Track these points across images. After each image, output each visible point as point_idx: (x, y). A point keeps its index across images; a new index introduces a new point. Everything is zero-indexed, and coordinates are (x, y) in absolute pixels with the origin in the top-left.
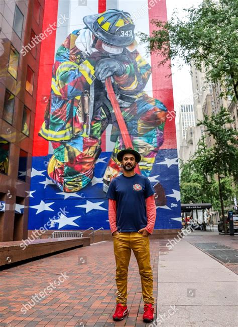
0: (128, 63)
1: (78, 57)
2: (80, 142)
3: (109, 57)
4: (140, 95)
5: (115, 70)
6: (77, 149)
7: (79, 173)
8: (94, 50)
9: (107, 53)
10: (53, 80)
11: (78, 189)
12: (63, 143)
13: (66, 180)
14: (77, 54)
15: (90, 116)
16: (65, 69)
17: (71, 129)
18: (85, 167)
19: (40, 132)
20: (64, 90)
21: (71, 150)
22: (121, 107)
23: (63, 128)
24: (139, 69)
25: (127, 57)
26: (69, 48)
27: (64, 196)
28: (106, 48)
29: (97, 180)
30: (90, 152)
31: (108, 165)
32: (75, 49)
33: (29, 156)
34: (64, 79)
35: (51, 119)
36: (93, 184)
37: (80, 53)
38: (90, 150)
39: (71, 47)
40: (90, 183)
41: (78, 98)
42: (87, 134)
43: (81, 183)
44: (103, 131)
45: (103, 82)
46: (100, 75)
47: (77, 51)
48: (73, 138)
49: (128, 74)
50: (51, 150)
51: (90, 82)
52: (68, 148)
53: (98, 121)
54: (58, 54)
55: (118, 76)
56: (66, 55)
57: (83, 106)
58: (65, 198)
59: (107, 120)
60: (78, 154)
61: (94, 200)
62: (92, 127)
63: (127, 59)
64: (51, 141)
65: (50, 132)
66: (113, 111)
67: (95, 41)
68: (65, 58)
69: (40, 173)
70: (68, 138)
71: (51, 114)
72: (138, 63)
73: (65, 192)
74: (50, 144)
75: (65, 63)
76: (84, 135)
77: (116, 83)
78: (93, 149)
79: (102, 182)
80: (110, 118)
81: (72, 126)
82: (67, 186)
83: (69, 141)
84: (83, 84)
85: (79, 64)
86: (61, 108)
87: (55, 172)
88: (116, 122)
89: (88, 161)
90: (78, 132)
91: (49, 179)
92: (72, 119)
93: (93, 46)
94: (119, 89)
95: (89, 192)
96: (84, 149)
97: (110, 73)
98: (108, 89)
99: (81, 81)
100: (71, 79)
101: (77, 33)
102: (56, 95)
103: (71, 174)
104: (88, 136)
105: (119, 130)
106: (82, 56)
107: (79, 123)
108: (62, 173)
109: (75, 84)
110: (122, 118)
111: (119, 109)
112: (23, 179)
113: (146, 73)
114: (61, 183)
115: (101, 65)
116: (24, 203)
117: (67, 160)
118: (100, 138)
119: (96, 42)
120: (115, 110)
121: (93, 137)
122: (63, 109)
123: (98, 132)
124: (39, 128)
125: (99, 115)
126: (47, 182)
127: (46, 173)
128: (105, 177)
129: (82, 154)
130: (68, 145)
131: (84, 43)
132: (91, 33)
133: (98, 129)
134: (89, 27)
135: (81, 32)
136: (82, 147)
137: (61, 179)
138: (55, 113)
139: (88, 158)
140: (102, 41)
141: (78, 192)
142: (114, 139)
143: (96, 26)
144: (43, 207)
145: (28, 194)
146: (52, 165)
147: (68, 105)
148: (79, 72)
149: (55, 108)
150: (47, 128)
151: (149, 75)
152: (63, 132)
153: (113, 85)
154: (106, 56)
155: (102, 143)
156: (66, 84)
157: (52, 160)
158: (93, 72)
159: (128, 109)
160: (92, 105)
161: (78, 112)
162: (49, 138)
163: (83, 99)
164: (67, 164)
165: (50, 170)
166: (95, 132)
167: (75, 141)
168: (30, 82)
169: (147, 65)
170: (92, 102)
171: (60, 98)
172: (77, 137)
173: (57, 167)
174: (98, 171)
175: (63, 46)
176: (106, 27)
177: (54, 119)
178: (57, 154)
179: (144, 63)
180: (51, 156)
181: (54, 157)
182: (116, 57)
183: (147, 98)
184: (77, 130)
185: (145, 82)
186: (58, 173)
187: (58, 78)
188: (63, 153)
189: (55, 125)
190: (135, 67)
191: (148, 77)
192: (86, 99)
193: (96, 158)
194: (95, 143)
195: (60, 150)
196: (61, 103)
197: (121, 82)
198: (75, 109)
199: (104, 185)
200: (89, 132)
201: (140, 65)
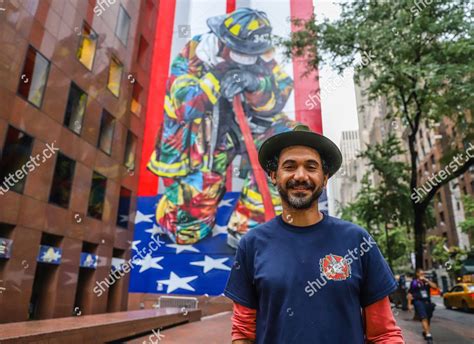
0: (263, 75)
1: (200, 68)
2: (199, 178)
3: (238, 68)
4: (278, 117)
5: (246, 84)
6: (195, 188)
7: (196, 219)
8: (220, 60)
9: (236, 63)
10: (167, 98)
11: (195, 240)
12: (177, 179)
13: (179, 228)
14: (198, 66)
15: (212, 145)
16: (183, 84)
17: (187, 161)
18: (204, 211)
19: (149, 165)
20: (180, 111)
21: (186, 188)
22: (253, 134)
23: (178, 160)
24: (277, 84)
25: (262, 68)
26: (188, 57)
27: (175, 249)
28: (235, 57)
29: (220, 230)
30: (212, 191)
31: (235, 209)
32: (196, 59)
33: (133, 195)
34: (181, 97)
35: (162, 148)
36: (214, 235)
37: (201, 64)
38: (212, 190)
39: (191, 56)
40: (209, 233)
41: (198, 121)
42: (208, 168)
43: (199, 233)
44: (228, 164)
45: (231, 100)
46: (227, 92)
47: (198, 62)
48: (189, 174)
49: (262, 90)
50: (161, 188)
51: (214, 100)
52: (183, 186)
53: (222, 151)
54: (175, 66)
55: (251, 92)
56: (184, 67)
57: (204, 132)
58: (178, 251)
59: (234, 150)
60: (195, 194)
61: (215, 256)
62: (215, 158)
63: (261, 71)
65: (161, 165)
66: (243, 139)
67: (221, 49)
68: (182, 70)
69: (147, 218)
70: (183, 172)
71: (163, 142)
72: (276, 76)
74: (161, 181)
75: (182, 77)
76: (205, 169)
77: (247, 102)
78: (215, 188)
80: (238, 148)
81: (189, 157)
82: (180, 236)
83: (185, 177)
84: (204, 103)
85: (199, 78)
86: (176, 134)
87: (166, 217)
88: (246, 152)
89: (208, 203)
90: (197, 165)
92: (189, 149)
93: (219, 55)
94: (252, 110)
95: (209, 245)
96: (204, 187)
97: (239, 89)
98: (237, 110)
99: (202, 99)
100: (189, 97)
101: (198, 39)
102: (170, 118)
104: (209, 171)
105: (250, 164)
106: (204, 67)
107: (197, 153)
108: (175, 219)
109: (195, 104)
110: (254, 148)
111: (250, 135)
112: (124, 225)
113: (287, 88)
114: (173, 232)
115: (229, 79)
116: (124, 256)
117: (181, 201)
118: (224, 174)
119: (223, 50)
120: (245, 138)
121: (216, 172)
122: (178, 135)
123: (222, 165)
124: (148, 159)
125: (224, 144)
126: (154, 230)
127: (154, 219)
128: (230, 226)
129: (200, 195)
130: (183, 182)
133: (223, 162)
134: (214, 30)
135: (203, 39)
136: (201, 185)
137: (172, 227)
138: (167, 141)
139: (209, 199)
140: (230, 49)
141: (195, 245)
142: (243, 176)
143: (223, 30)
144: (149, 263)
145: (130, 245)
146: (163, 208)
147: (185, 129)
148: (200, 88)
149: (168, 133)
150: (158, 159)
151: (290, 91)
152: (177, 165)
153: (243, 104)
154: (234, 67)
155: (228, 180)
156: (184, 103)
157: (162, 201)
158: (217, 88)
159: (262, 136)
160: (215, 131)
161: (197, 140)
162: (159, 173)
163: (203, 122)
164: (181, 207)
165: (159, 215)
166: (219, 166)
167: (193, 177)
168: (137, 100)
169: (288, 78)
170: (216, 126)
171: (175, 122)
172: (196, 171)
173: (168, 211)
174: (222, 217)
175: (181, 55)
176: (235, 31)
177: (166, 148)
178: (168, 194)
179: (283, 76)
180: (161, 196)
181: (164, 197)
182: (248, 69)
183: (288, 120)
184: (195, 163)
185: (285, 100)
186: (170, 219)
187: (173, 95)
188: (176, 192)
189: (167, 156)
190: (273, 80)
191: (289, 94)
192: (208, 122)
193: (219, 200)
194: (218, 180)
195: (172, 188)
196: (176, 127)
197: (254, 101)
198: (193, 136)
199: (229, 236)
200: (211, 166)
201: (278, 78)
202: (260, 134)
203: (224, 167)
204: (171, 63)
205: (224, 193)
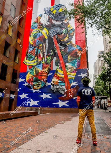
2: (41, 66)
3: (55, 26)
4: (69, 43)
5: (58, 32)
7: (40, 80)
8: (49, 23)
9: (54, 24)
10: (30, 37)
11: (40, 88)
12: (33, 66)
13: (34, 83)
14: (41, 25)
15: (46, 54)
16: (35, 32)
17: (37, 60)
18: (43, 77)
19: (24, 61)
20: (34, 42)
21: (37, 69)
22: (60, 49)
23: (33, 60)
24: (69, 31)
25: (64, 25)
26: (37, 23)
27: (33, 91)
28: (54, 22)
29: (48, 84)
30: (46, 70)
32: (40, 23)
33: (18, 73)
34: (35, 37)
35: (28, 55)
36: (46, 86)
37: (42, 25)
39: (38, 22)
41: (41, 45)
42: (44, 62)
43: (41, 85)
44: (51, 60)
46: (51, 35)
47: (41, 24)
48: (38, 64)
49: (64, 33)
50: (28, 70)
52: (35, 69)
56: (36, 26)
57: (43, 49)
58: (34, 92)
59: (53, 55)
60: (40, 71)
61: (46, 93)
62: (46, 58)
64: (28, 65)
65: (28, 61)
66: (57, 51)
67: (49, 19)
69: (23, 80)
70: (35, 64)
72: (69, 28)
73: (34, 89)
76: (43, 62)
77: (58, 38)
78: (47, 69)
79: (51, 85)
81: (37, 58)
82: (34, 86)
83: (36, 65)
84: (43, 39)
85: (41, 30)
86: (33, 50)
88: (58, 56)
89: (44, 75)
90: (40, 61)
91: (27, 83)
92: (38, 55)
93: (48, 21)
95: (44, 90)
96: (43, 69)
97: (56, 33)
98: (55, 41)
99: (42, 37)
100: (38, 37)
101: (41, 16)
102: (31, 44)
103: (36, 80)
104: (45, 63)
105: (59, 60)
106: (43, 26)
107: (41, 57)
108: (32, 80)
109: (40, 39)
110: (60, 54)
111: (59, 50)
112: (15, 83)
114: (32, 85)
115: (52, 30)
116: (15, 94)
117: (35, 74)
118: (50, 64)
121: (47, 63)
122: (34, 50)
123: (49, 61)
125: (50, 53)
127: (25, 80)
128: (52, 82)
130: (35, 67)
131: (44, 20)
132: (48, 15)
133: (50, 60)
134: (47, 13)
135: (43, 15)
136: (42, 68)
137: (32, 83)
138: (30, 53)
139: (44, 73)
140: (52, 19)
142: (57, 64)
143: (50, 12)
144: (24, 96)
145: (17, 90)
146: (28, 76)
147: (36, 49)
148: (41, 33)
149: (30, 50)
152: (33, 61)
153: (57, 39)
154: (54, 25)
157: (28, 74)
158: (48, 33)
160: (47, 49)
161: (40, 52)
162: (27, 64)
163: (43, 46)
164: (35, 76)
165: (27, 79)
166: (48, 61)
167: (39, 65)
168: (19, 39)
169: (73, 29)
170: (47, 47)
171: (33, 46)
173: (30, 78)
174: (49, 79)
175: (35, 22)
177: (30, 55)
178: (30, 71)
181: (29, 73)
182: (59, 26)
184: (40, 60)
185: (72, 37)
186: (31, 80)
187: (32, 36)
188: (33, 71)
189: (30, 58)
192: (44, 46)
193: (48, 73)
194: (48, 66)
195: (32, 70)
196: (33, 48)
198: (39, 50)
199: (52, 86)
200: (45, 61)
201: (69, 29)
202: (63, 49)
203: (50, 62)
204: (31, 25)
205: (50, 71)
